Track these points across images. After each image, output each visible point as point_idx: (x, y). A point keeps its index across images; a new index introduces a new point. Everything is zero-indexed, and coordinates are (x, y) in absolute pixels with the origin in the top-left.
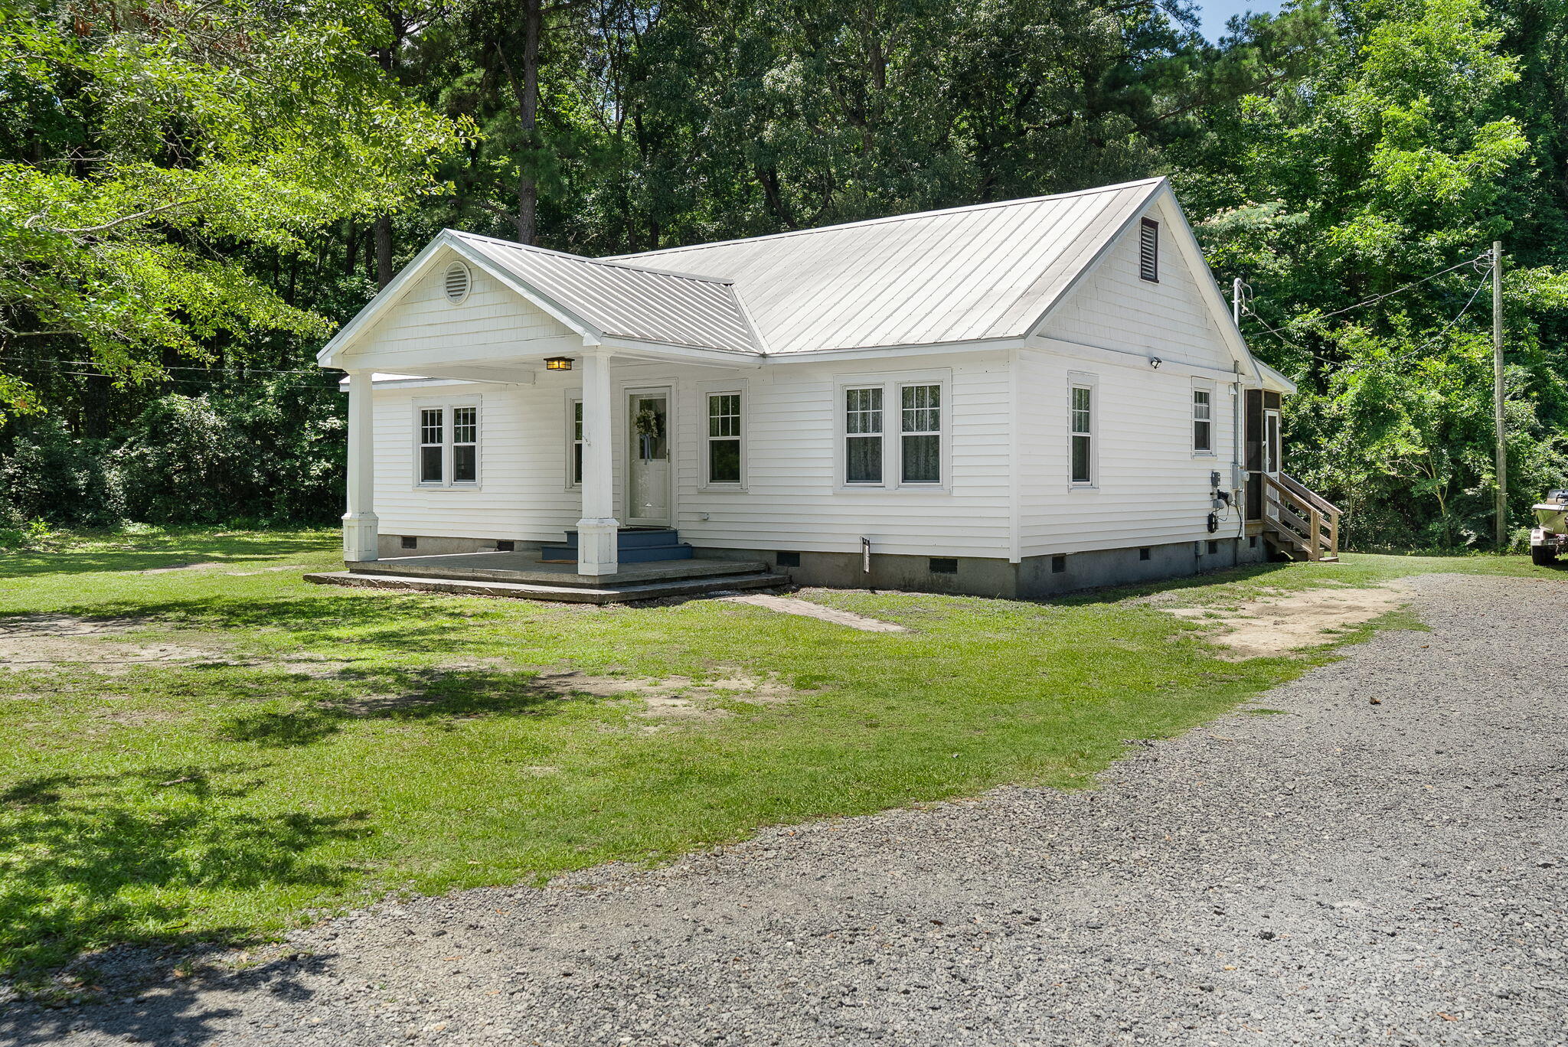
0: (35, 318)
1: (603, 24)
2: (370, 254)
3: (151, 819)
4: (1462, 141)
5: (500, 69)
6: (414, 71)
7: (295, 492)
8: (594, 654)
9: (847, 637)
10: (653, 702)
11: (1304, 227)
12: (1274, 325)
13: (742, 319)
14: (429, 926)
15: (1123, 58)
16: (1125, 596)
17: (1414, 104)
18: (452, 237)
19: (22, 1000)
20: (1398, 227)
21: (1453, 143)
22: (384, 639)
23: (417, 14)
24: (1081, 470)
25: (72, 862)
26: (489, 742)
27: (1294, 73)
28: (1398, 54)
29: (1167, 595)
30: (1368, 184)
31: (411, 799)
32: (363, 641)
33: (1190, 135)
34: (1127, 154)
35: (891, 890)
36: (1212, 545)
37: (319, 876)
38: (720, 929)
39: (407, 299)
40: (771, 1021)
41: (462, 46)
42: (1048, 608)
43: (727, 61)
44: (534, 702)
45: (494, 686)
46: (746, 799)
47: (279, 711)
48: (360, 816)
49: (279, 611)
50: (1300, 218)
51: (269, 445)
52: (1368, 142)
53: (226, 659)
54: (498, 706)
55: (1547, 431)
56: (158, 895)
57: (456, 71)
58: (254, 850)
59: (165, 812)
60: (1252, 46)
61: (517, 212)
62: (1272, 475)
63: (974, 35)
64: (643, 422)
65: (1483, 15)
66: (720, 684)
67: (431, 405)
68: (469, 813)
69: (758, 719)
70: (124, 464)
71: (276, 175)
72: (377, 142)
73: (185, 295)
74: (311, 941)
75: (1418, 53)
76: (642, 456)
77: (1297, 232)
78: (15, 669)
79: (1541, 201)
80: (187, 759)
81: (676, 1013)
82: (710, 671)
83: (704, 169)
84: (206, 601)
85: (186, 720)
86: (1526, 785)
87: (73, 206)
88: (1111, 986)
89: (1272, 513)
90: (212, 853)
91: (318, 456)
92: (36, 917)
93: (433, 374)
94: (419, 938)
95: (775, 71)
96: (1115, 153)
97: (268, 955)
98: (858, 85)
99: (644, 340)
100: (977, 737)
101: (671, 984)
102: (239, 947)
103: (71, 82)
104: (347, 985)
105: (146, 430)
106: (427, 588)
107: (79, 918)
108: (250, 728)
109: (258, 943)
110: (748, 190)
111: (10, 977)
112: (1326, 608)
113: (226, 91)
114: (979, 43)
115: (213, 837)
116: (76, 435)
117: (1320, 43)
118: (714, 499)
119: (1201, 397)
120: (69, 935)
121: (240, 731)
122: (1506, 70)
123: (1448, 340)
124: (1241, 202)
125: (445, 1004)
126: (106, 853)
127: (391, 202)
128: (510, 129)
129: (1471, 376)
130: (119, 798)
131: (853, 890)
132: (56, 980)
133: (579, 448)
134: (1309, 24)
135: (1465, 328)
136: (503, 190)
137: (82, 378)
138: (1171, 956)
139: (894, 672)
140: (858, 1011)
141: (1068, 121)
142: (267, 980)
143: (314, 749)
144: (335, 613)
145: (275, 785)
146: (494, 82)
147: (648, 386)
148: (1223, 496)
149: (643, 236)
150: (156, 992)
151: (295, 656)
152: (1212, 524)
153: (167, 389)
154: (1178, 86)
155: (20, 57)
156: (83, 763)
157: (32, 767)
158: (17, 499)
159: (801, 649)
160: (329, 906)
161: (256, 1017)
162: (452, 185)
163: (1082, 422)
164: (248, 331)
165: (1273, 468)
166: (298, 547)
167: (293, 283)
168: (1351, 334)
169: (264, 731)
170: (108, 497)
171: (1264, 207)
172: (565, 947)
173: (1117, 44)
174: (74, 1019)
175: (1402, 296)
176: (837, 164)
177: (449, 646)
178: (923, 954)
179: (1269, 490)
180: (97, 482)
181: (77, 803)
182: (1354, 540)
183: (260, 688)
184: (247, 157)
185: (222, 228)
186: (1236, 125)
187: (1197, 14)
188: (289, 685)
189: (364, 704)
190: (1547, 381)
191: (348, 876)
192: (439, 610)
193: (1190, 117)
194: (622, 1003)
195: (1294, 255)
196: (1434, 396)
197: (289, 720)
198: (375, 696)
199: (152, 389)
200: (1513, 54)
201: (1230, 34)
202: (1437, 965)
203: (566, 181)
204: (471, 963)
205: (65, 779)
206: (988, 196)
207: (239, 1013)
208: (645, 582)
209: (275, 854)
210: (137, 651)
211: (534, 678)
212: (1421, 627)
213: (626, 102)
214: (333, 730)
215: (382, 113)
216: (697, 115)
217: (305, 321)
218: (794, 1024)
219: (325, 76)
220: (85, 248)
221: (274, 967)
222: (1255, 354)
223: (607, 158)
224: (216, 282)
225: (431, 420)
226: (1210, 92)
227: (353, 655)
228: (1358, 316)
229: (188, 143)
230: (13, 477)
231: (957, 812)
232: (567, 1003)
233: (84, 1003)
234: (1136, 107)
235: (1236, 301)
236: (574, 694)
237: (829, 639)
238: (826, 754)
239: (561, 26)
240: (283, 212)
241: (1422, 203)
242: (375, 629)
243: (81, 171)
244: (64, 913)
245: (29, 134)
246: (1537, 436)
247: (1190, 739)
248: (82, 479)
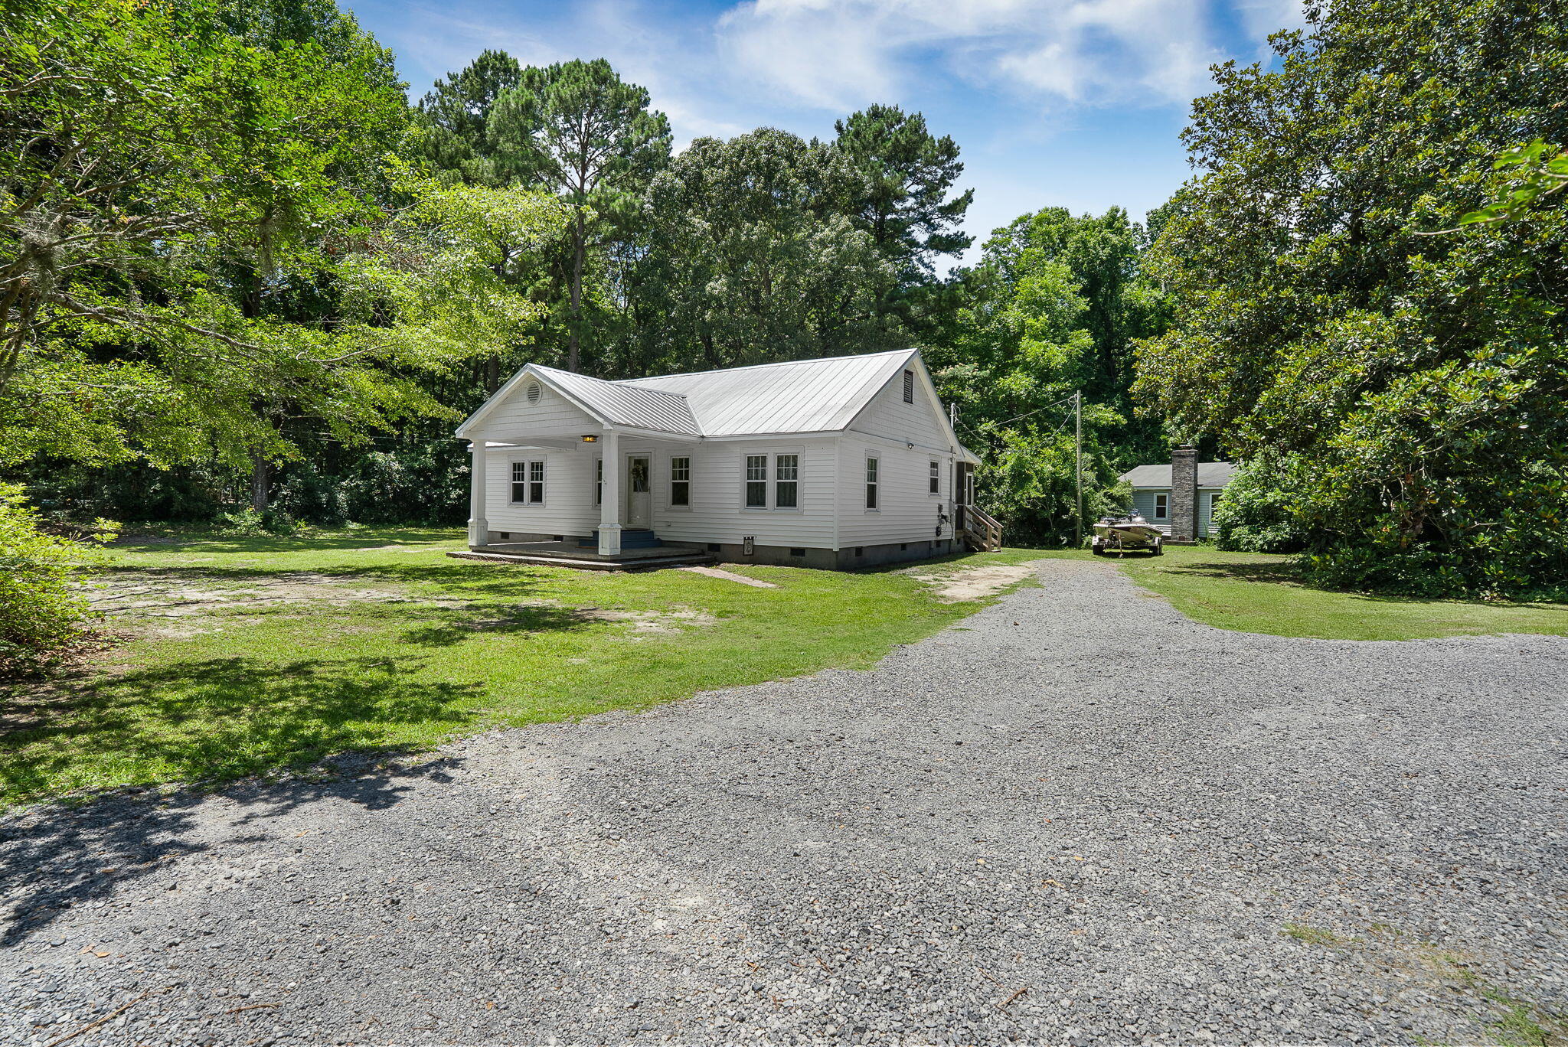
0: (300, 409)
1: (618, 255)
2: (486, 375)
3: (363, 684)
4: (1062, 339)
5: (561, 277)
6: (513, 276)
7: (442, 507)
8: (606, 598)
9: (745, 590)
10: (639, 624)
11: (986, 378)
12: (971, 428)
13: (691, 416)
14: (516, 743)
15: (896, 285)
16: (893, 569)
17: (1041, 318)
18: (532, 368)
19: (296, 779)
20: (1033, 380)
21: (1058, 339)
22: (491, 589)
23: (515, 246)
24: (871, 502)
25: (320, 707)
26: (548, 645)
27: (982, 298)
28: (1032, 292)
29: (914, 569)
30: (1018, 358)
31: (506, 676)
32: (479, 589)
33: (930, 327)
34: (898, 335)
35: (767, 724)
36: (938, 543)
37: (455, 717)
38: (674, 746)
39: (506, 401)
40: (702, 792)
41: (540, 264)
42: (853, 575)
43: (686, 277)
44: (574, 624)
45: (552, 615)
46: (689, 677)
47: (433, 627)
48: (478, 684)
49: (432, 573)
50: (985, 373)
51: (428, 480)
52: (1018, 336)
53: (404, 598)
54: (555, 626)
55: (1102, 487)
56: (368, 726)
57: (537, 277)
58: (420, 703)
59: (370, 681)
60: (961, 283)
61: (568, 355)
62: (969, 507)
63: (818, 270)
64: (636, 471)
65: (1072, 277)
66: (676, 615)
67: (518, 460)
68: (537, 683)
69: (697, 634)
70: (348, 490)
71: (435, 332)
72: (492, 315)
73: (382, 396)
74: (451, 751)
75: (1042, 293)
76: (635, 490)
77: (984, 381)
78: (287, 602)
79: (1099, 371)
80: (382, 652)
81: (651, 789)
82: (671, 608)
83: (672, 334)
84: (392, 566)
85: (382, 631)
86: (1086, 665)
87: (323, 348)
88: (880, 771)
89: (968, 526)
90: (396, 704)
91: (455, 488)
92: (302, 736)
93: (521, 442)
94: (510, 750)
95: (712, 283)
96: (892, 335)
97: (428, 758)
98: (756, 293)
99: (637, 427)
100: (814, 643)
101: (648, 774)
102: (412, 754)
103: (324, 279)
104: (471, 774)
105: (360, 471)
106: (515, 561)
107: (325, 737)
108: (417, 636)
109: (422, 752)
110: (696, 346)
111: (289, 767)
112: (994, 576)
113: (409, 285)
114: (821, 274)
115: (397, 695)
116: (321, 473)
117: (995, 284)
118: (674, 514)
119: (934, 465)
120: (320, 746)
121: (412, 638)
122: (1083, 305)
123: (1056, 439)
124: (956, 363)
125: (525, 785)
126: (339, 703)
127: (498, 348)
128: (566, 310)
129: (1066, 458)
130: (345, 673)
131: (746, 724)
132: (314, 769)
133: (600, 485)
134: (989, 274)
135: (1063, 434)
136: (560, 343)
137: (325, 441)
138: (910, 755)
139: (771, 609)
140: (748, 787)
141: (868, 317)
142: (428, 771)
143: (452, 648)
144: (464, 574)
145: (431, 667)
146: (557, 285)
147: (639, 452)
148: (945, 517)
149: (637, 370)
150: (368, 777)
151: (441, 597)
152: (938, 532)
153: (372, 449)
154: (924, 301)
155: (298, 266)
156: (325, 653)
157: (298, 655)
158: (289, 509)
159: (721, 596)
160: (462, 732)
161: (422, 791)
162: (533, 338)
163: (872, 476)
164: (417, 417)
165: (969, 503)
166: (444, 538)
167: (442, 391)
168: (1010, 434)
169: (424, 638)
170: (338, 508)
171: (968, 367)
172: (591, 755)
173: (893, 278)
174: (324, 790)
175: (1034, 416)
176: (744, 334)
177: (527, 593)
178: (783, 757)
179: (967, 515)
180: (332, 500)
181: (323, 675)
182: (1009, 541)
183: (423, 614)
184: (419, 322)
185: (404, 361)
186: (954, 323)
187: (933, 266)
188: (439, 613)
189: (479, 624)
190: (1101, 462)
191: (471, 717)
192: (521, 573)
193: (930, 318)
194: (621, 784)
195: (982, 393)
196: (1049, 468)
197: (439, 632)
198: (486, 620)
199: (363, 449)
200: (1086, 297)
201: (950, 277)
202: (1040, 754)
203: (596, 339)
204: (540, 763)
205: (316, 662)
206: (825, 354)
207: (413, 789)
208: (635, 559)
209: (431, 704)
210: (354, 593)
211: (574, 611)
212: (1040, 586)
213: (630, 297)
214: (463, 638)
215: (494, 298)
216: (668, 305)
217: (448, 413)
218: (714, 793)
219: (464, 278)
220: (329, 370)
221: (432, 765)
222: (961, 443)
223: (618, 327)
224: (400, 391)
225: (518, 467)
226: (940, 306)
227: (473, 597)
228: (1013, 425)
229: (387, 313)
230: (286, 496)
231: (802, 684)
232: (591, 784)
233: (329, 782)
234: (902, 311)
235: (952, 415)
236: (596, 619)
237: (736, 591)
238: (733, 653)
239: (595, 255)
240: (438, 352)
241: (1044, 368)
242: (485, 583)
243: (328, 328)
244: (317, 735)
245: (300, 307)
246: (1096, 489)
247: (924, 644)
248: (324, 498)
